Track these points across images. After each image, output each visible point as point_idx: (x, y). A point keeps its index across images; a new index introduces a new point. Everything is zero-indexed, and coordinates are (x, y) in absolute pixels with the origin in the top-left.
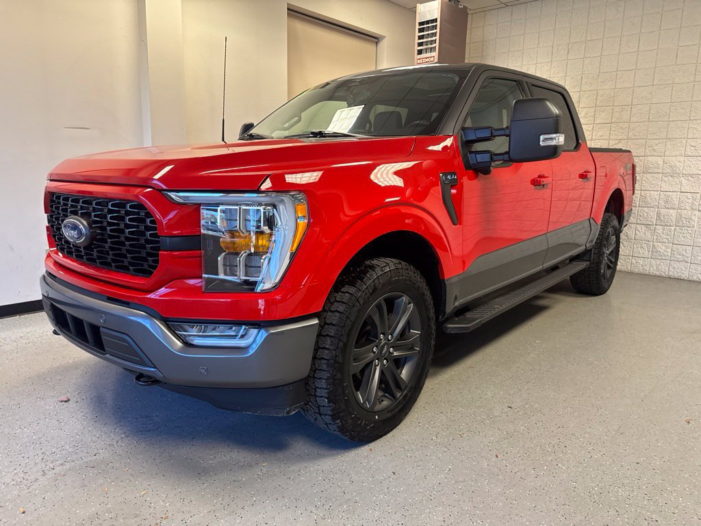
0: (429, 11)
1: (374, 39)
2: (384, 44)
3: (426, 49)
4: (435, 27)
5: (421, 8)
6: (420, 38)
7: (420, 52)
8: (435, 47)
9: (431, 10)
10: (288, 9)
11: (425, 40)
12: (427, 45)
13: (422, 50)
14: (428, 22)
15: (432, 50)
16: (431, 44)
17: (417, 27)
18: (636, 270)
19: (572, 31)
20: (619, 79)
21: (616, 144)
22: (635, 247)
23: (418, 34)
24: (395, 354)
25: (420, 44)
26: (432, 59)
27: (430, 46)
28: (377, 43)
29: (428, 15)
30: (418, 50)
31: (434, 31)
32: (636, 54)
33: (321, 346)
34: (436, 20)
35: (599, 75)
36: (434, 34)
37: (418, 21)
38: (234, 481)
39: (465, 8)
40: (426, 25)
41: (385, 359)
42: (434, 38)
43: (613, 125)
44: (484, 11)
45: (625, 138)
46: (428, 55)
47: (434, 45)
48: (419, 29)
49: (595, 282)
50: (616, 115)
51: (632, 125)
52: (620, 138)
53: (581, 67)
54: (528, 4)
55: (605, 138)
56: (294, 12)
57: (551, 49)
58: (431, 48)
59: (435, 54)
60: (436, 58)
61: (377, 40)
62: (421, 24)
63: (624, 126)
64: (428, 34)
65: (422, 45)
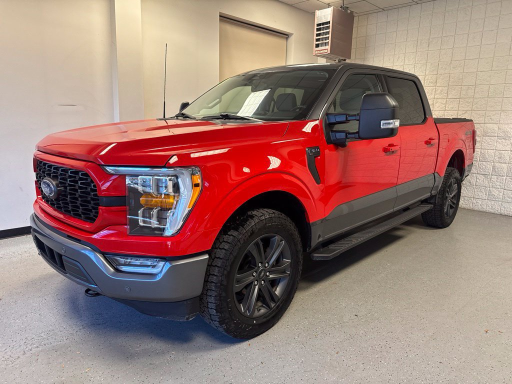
0: (324, 16)
1: (285, 36)
2: (292, 39)
3: (322, 44)
4: (328, 27)
5: (318, 13)
6: (318, 35)
7: (317, 46)
8: (328, 42)
9: (326, 15)
10: (220, 16)
11: (321, 37)
12: (322, 40)
13: (319, 44)
14: (323, 24)
15: (326, 44)
16: (326, 40)
17: (316, 27)
18: (476, 208)
19: (432, 29)
20: (466, 66)
21: (463, 114)
22: (476, 191)
23: (316, 32)
24: (271, 276)
25: (318, 40)
26: (326, 51)
27: (325, 41)
28: (287, 38)
29: (323, 18)
30: (316, 45)
31: (328, 30)
32: (479, 47)
33: (212, 273)
34: (329, 23)
35: (451, 63)
36: (328, 33)
37: (316, 23)
38: (150, 364)
39: (352, 12)
40: (322, 26)
41: (263, 280)
42: (327, 36)
43: (461, 100)
44: (367, 14)
45: (470, 109)
46: (323, 48)
47: (327, 41)
48: (317, 29)
49: (439, 219)
50: (464, 92)
51: (475, 100)
52: (466, 109)
53: (438, 56)
54: (400, 9)
55: (455, 109)
56: (224, 18)
57: (416, 43)
58: (325, 43)
59: (328, 47)
60: (329, 50)
61: (287, 37)
62: (318, 25)
63: (470, 101)
64: (323, 33)
65: (319, 41)
